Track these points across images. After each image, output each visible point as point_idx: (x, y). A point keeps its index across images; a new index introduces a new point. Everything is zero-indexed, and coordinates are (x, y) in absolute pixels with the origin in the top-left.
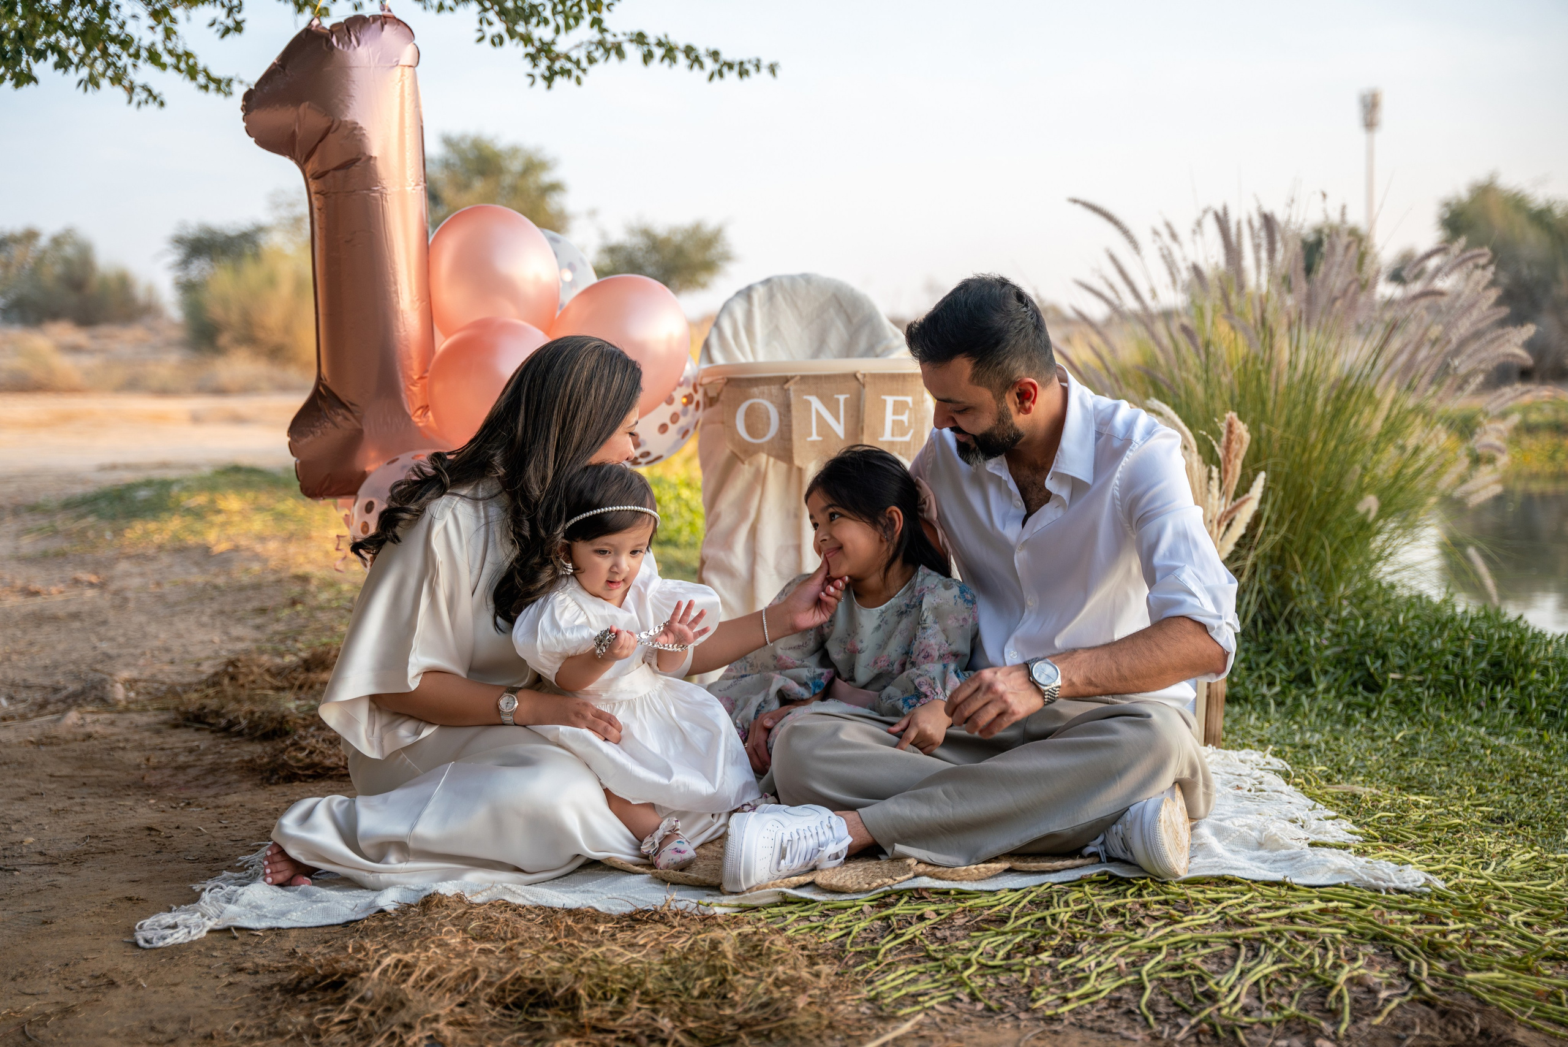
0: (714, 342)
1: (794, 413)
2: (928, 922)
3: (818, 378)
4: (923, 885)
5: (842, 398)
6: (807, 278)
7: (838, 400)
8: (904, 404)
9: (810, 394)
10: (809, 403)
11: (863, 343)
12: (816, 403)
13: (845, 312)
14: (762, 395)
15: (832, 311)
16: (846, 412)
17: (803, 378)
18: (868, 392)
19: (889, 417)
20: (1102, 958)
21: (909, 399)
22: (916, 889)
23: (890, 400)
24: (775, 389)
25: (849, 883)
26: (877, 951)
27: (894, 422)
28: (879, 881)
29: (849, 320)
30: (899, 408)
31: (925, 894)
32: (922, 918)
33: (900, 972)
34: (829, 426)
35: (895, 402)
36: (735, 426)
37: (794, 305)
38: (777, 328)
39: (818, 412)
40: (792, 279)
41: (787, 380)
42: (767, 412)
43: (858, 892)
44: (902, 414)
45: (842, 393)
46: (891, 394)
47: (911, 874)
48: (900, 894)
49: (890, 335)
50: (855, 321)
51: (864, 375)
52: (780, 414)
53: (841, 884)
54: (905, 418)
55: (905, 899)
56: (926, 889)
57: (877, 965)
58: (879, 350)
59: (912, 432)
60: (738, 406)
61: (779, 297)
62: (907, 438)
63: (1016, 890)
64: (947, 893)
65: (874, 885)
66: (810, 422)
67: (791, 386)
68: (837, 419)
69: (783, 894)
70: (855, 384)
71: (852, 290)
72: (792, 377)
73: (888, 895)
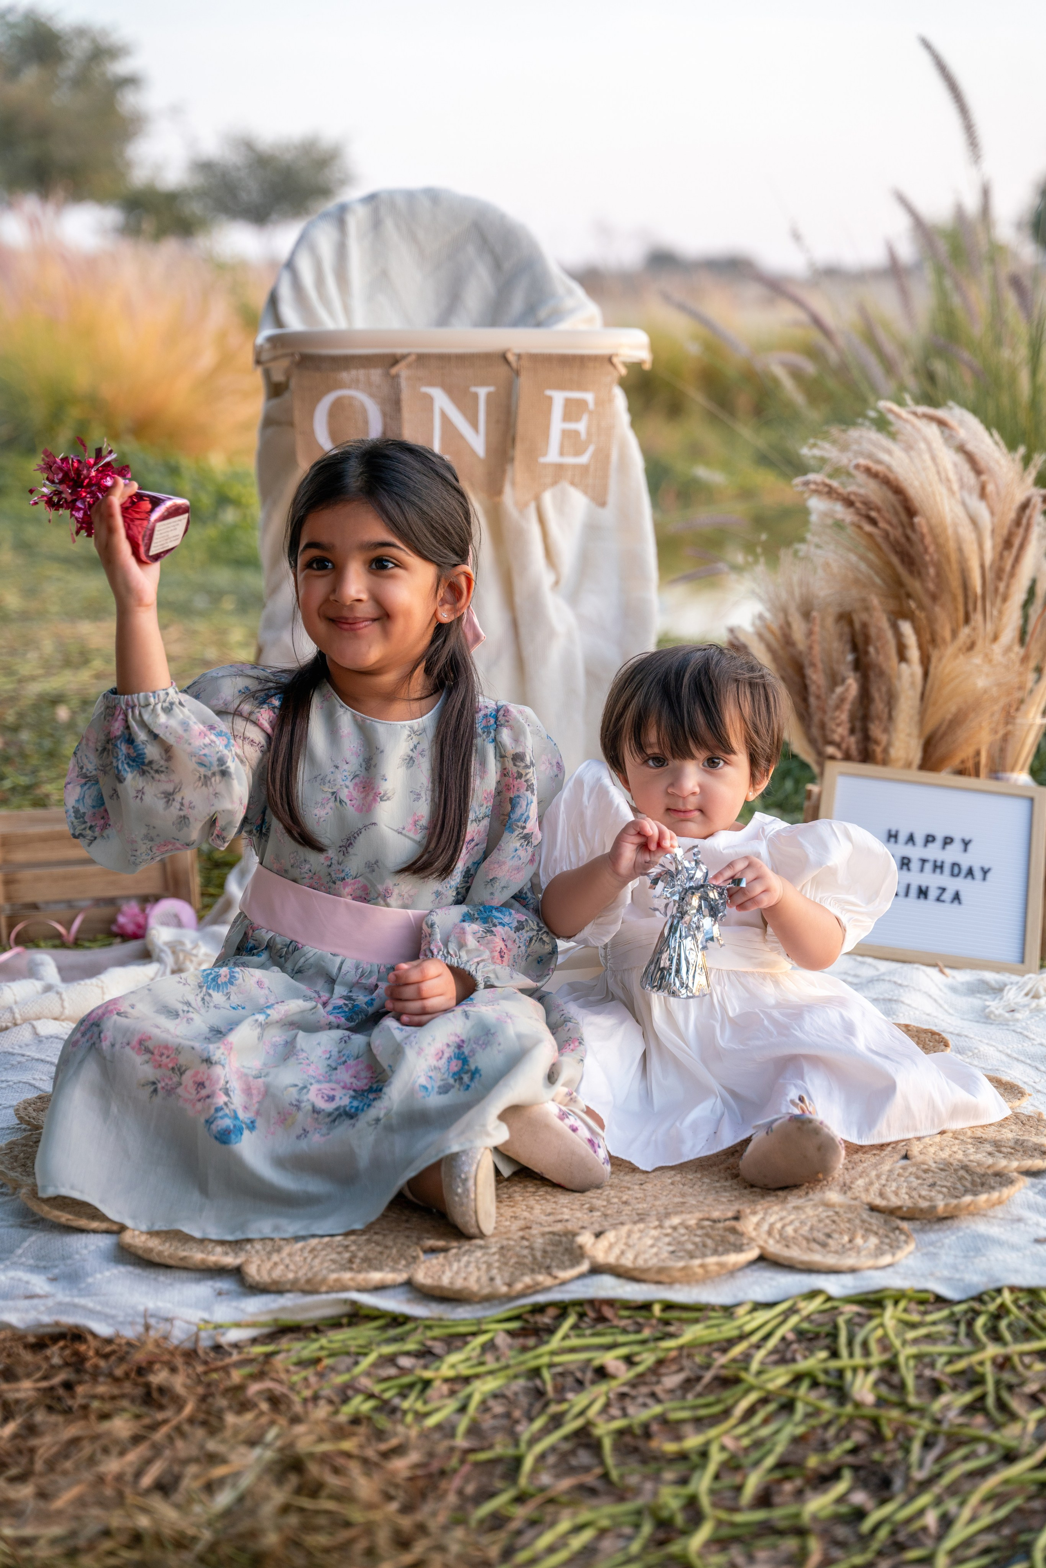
0: (285, 293)
1: (406, 414)
2: (614, 1384)
3: (444, 359)
4: (603, 1294)
5: (482, 392)
6: (433, 196)
7: (476, 396)
8: (581, 404)
9: (431, 384)
10: (430, 399)
11: (517, 303)
12: (441, 400)
13: (492, 252)
14: (355, 384)
15: (471, 250)
16: (488, 414)
17: (422, 359)
18: (525, 383)
19: (557, 425)
20: (951, 1505)
21: (589, 397)
22: (591, 1302)
23: (559, 398)
24: (376, 374)
25: (473, 1285)
26: (518, 1461)
27: (565, 434)
28: (527, 1280)
29: (497, 265)
30: (573, 410)
31: (608, 1312)
32: (602, 1373)
33: (564, 1525)
34: (461, 437)
35: (568, 402)
36: (312, 432)
37: (413, 238)
38: (384, 274)
39: (444, 415)
40: (410, 196)
41: (395, 360)
42: (364, 411)
43: (489, 1299)
44: (578, 419)
45: (483, 384)
46: (561, 387)
47: (585, 1267)
48: (563, 1309)
49: (560, 290)
50: (507, 266)
51: (519, 356)
52: (384, 415)
53: (459, 1284)
54: (581, 426)
55: (571, 1320)
56: (611, 1303)
57: (520, 1499)
58: (543, 313)
59: (591, 449)
60: (317, 399)
61: (389, 224)
62: (584, 459)
63: (770, 1305)
64: (646, 1307)
65: (519, 1286)
66: (431, 429)
67: (402, 371)
68: (475, 425)
69: (354, 1303)
70: (502, 371)
71: (503, 217)
72: (404, 357)
73: (539, 1309)
